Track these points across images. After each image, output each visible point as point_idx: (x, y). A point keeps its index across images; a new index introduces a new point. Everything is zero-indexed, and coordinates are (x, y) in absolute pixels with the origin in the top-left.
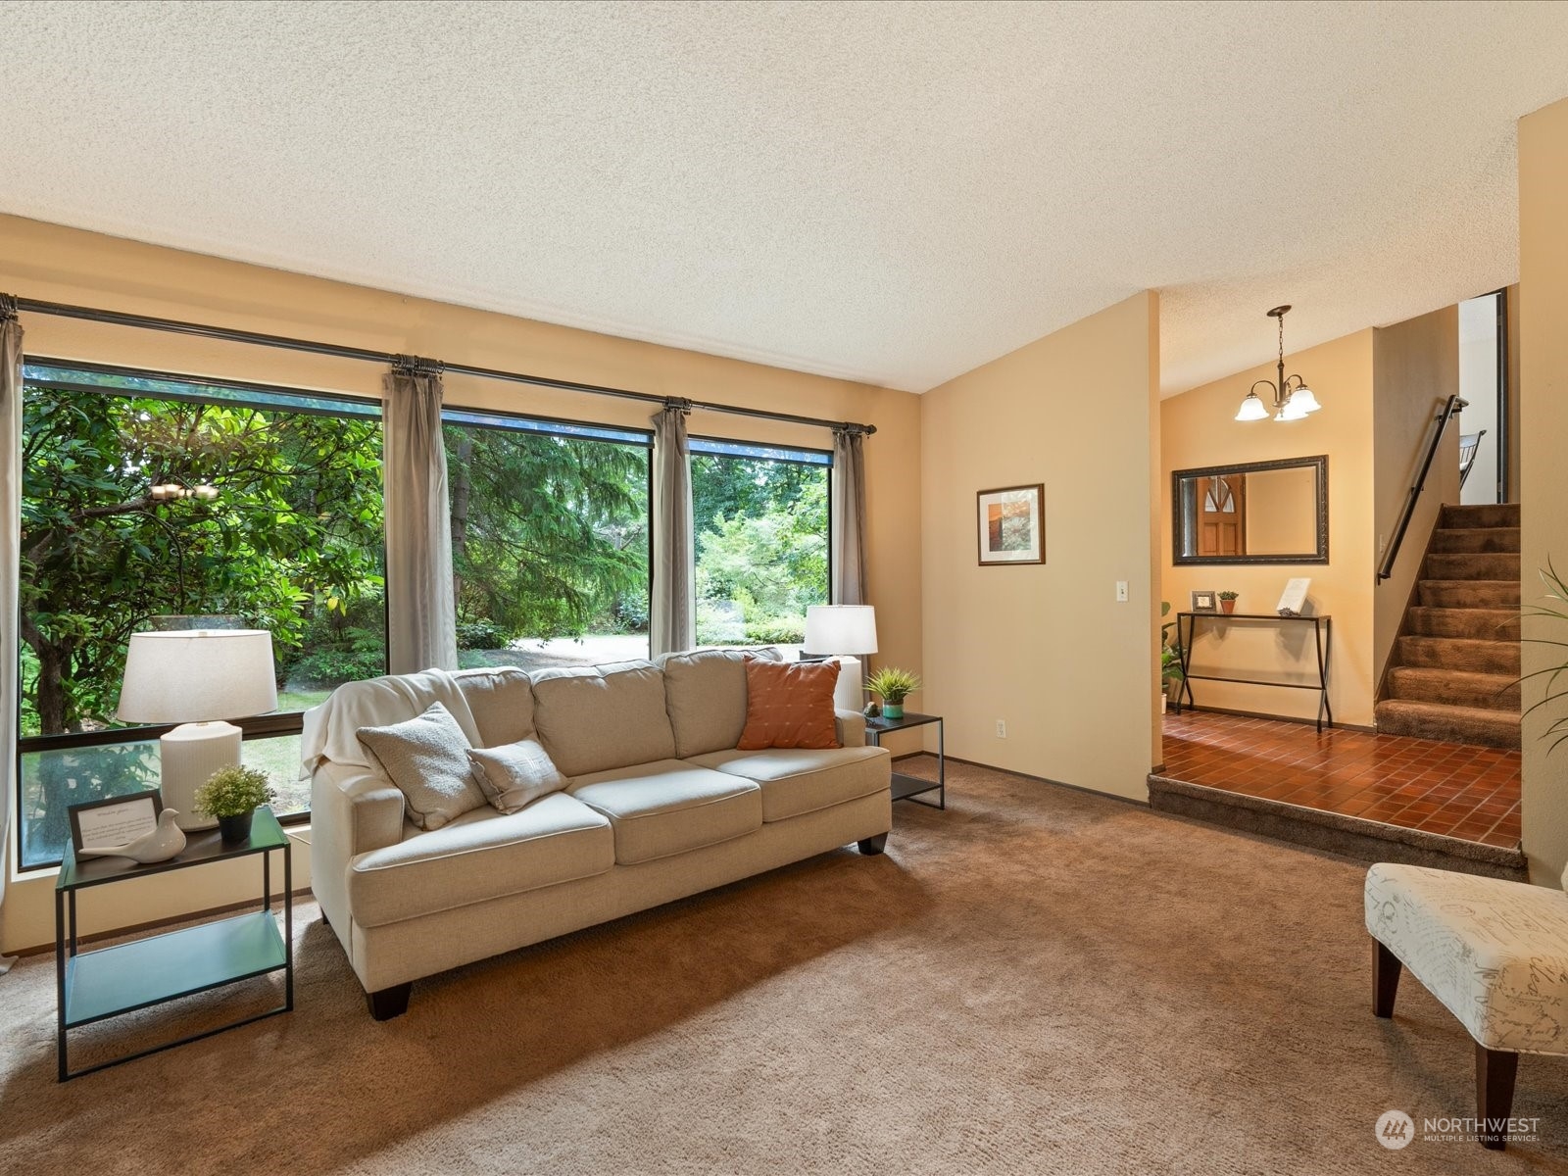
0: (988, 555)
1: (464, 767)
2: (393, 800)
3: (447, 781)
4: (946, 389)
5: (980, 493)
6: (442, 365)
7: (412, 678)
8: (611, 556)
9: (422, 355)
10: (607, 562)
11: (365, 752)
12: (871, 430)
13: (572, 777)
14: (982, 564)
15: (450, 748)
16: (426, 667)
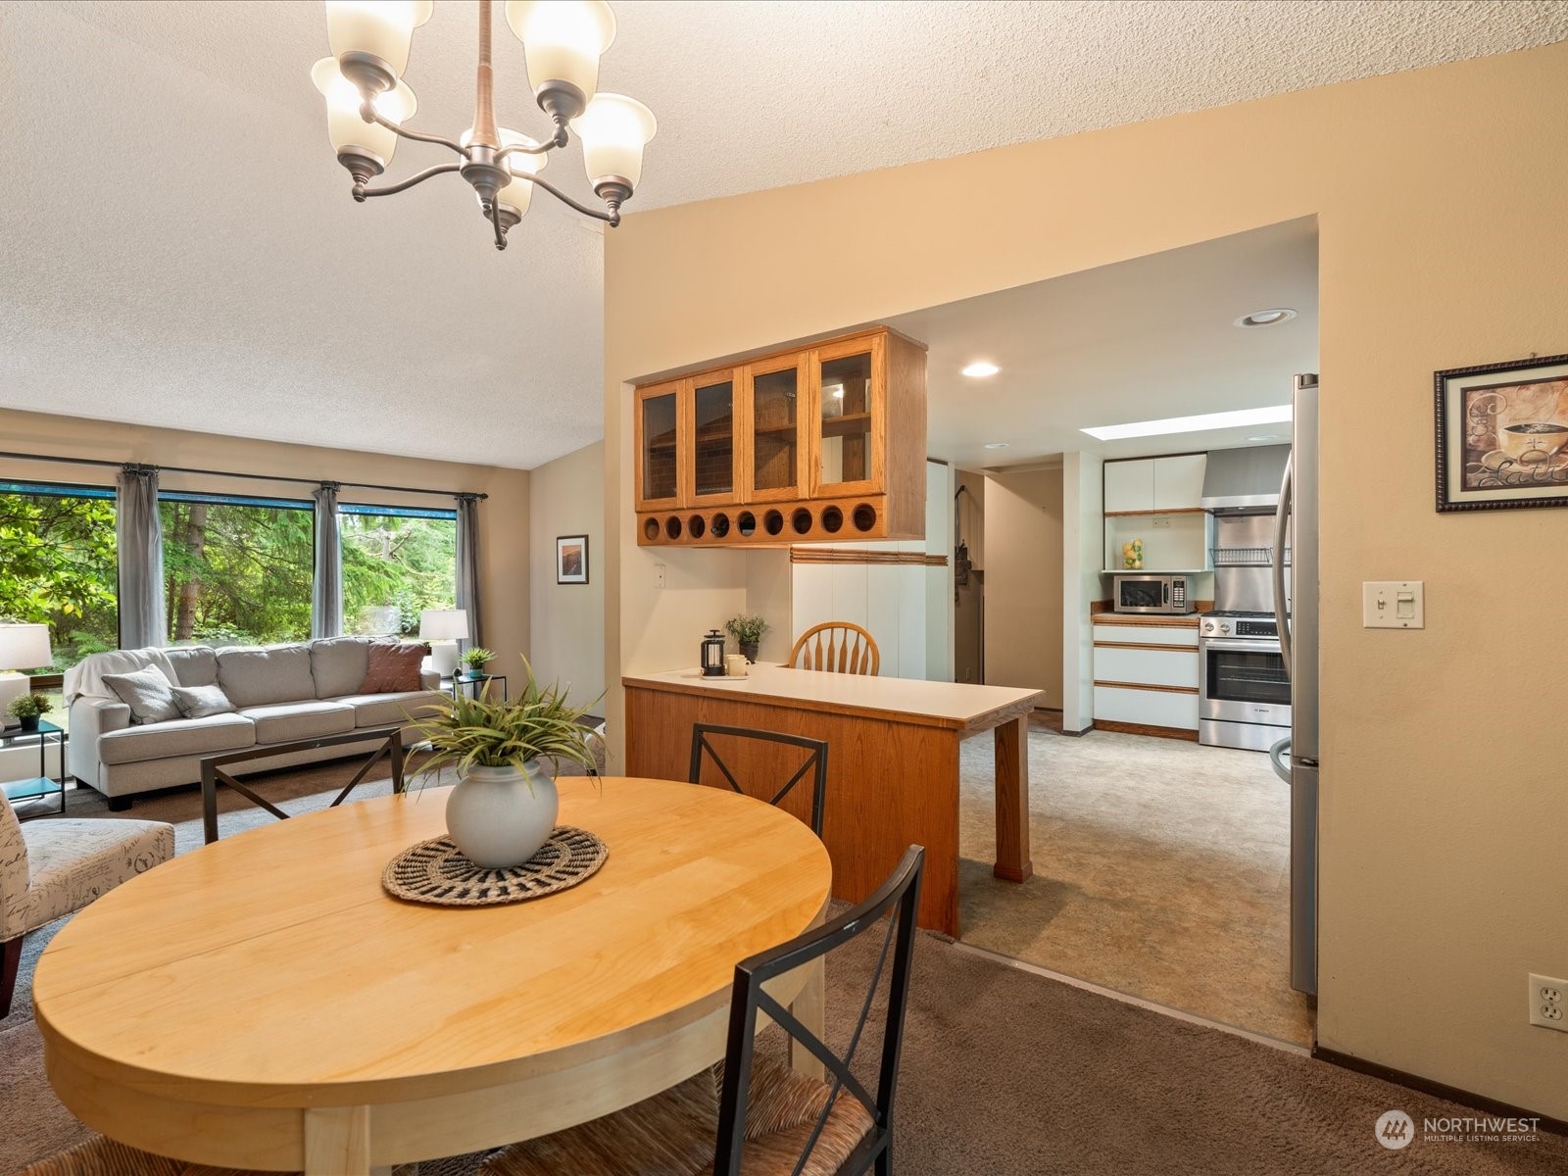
0: (563, 578)
1: (169, 697)
2: (124, 709)
3: (158, 702)
4: (543, 468)
5: (558, 538)
6: (157, 467)
7: (136, 651)
8: (362, 564)
9: (143, 463)
10: (355, 569)
11: (106, 687)
12: (484, 496)
13: (238, 706)
14: (559, 583)
15: (158, 687)
16: (146, 645)
